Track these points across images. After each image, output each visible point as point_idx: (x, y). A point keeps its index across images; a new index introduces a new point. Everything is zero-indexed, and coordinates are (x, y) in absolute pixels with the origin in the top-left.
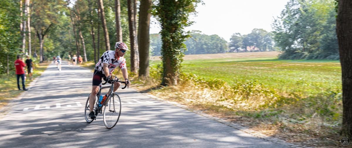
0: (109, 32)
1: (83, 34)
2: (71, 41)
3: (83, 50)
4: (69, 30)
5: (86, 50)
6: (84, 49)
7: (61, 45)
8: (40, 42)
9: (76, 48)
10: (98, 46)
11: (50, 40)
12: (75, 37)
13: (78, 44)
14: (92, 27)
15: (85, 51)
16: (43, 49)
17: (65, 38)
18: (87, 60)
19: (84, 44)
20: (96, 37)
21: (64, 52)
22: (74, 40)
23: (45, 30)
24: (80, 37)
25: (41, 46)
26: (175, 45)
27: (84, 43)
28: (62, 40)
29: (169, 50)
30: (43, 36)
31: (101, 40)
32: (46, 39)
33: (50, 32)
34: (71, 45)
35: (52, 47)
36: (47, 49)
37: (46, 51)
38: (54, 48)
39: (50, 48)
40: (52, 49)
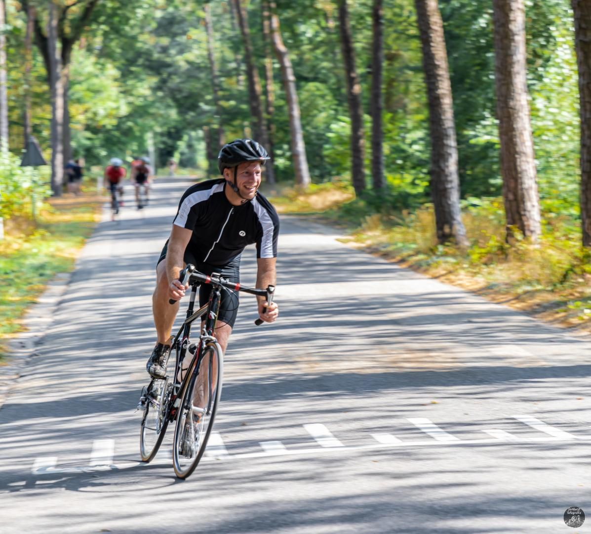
1: (288, 25)
2: (217, 67)
3: (291, 116)
5: (307, 114)
6: (296, 113)
7: (160, 94)
8: (50, 79)
9: (244, 107)
11: (103, 68)
12: (238, 45)
13: (258, 88)
15: (297, 123)
16: (67, 117)
17: (181, 52)
18: (312, 177)
19: (292, 87)
20: (361, 41)
21: (174, 134)
22: (233, 65)
23: (76, 11)
24: (273, 44)
25: (60, 102)
27: (291, 78)
28: (169, 65)
30: (67, 44)
32: (80, 63)
33: (102, 19)
34: (220, 93)
35: (114, 105)
36: (90, 115)
37: (79, 127)
38: (124, 110)
39: (105, 109)
40: (115, 117)
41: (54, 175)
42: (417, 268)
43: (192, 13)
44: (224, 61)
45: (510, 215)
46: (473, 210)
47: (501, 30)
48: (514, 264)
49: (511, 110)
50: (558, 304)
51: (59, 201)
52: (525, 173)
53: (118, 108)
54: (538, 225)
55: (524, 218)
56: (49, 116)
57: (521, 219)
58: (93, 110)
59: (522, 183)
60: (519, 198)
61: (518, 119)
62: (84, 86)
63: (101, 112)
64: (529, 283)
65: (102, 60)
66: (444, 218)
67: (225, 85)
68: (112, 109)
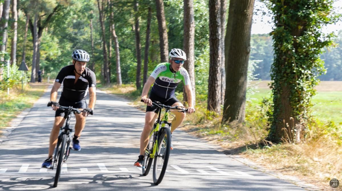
0: (171, 29)
1: (119, 29)
2: (93, 41)
3: (117, 60)
4: (92, 20)
5: (122, 60)
6: (119, 58)
8: (34, 41)
9: (102, 56)
10: (146, 55)
11: (53, 38)
12: (101, 34)
13: (106, 49)
14: (136, 16)
15: (119, 62)
16: (39, 55)
17: (81, 35)
18: (123, 82)
19: (118, 49)
20: (143, 36)
22: (100, 41)
23: (44, 18)
24: (112, 34)
25: (36, 49)
26: (301, 61)
27: (118, 46)
28: (77, 39)
29: (289, 71)
30: (41, 29)
32: (45, 36)
33: (54, 21)
34: (94, 50)
35: (56, 52)
36: (47, 55)
37: (44, 59)
38: (60, 54)
39: (53, 53)
40: (56, 56)
41: (32, 75)
43: (86, 21)
44: (96, 39)
49: (188, 62)
50: (197, 129)
51: (33, 84)
53: (57, 53)
58: (49, 53)
61: (190, 65)
62: (46, 45)
63: (51, 54)
65: (53, 36)
67: (96, 48)
68: (55, 53)
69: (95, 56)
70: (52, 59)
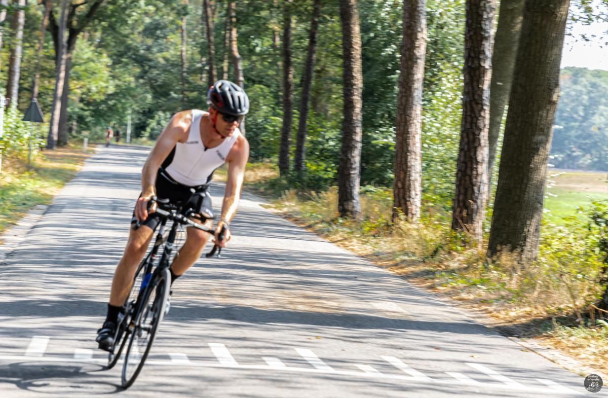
1: (244, 39)
2: (186, 65)
4: (186, 18)
7: (141, 81)
8: (57, 59)
10: (304, 100)
12: (204, 50)
14: (287, 14)
16: (67, 90)
17: (161, 51)
20: (298, 58)
21: (149, 113)
22: (199, 65)
23: (83, 9)
27: (242, 78)
28: (150, 60)
30: (73, 34)
31: (318, 72)
32: (82, 50)
34: (186, 85)
35: (104, 85)
36: (84, 90)
37: (75, 98)
38: (111, 90)
39: (97, 87)
40: (104, 94)
41: (51, 132)
42: (319, 233)
43: (172, 22)
44: (192, 60)
45: (397, 200)
46: (369, 195)
47: (407, 53)
48: (397, 238)
49: (407, 117)
50: (428, 273)
51: (50, 152)
52: (413, 168)
53: (107, 88)
54: (418, 210)
55: (408, 203)
56: (53, 87)
57: (406, 204)
58: (88, 86)
59: (410, 176)
60: (406, 187)
61: (412, 125)
62: (83, 67)
63: (94, 89)
64: (406, 254)
65: (99, 50)
66: (345, 197)
67: (191, 79)
68: (102, 88)
69: (188, 97)
70: (95, 100)
